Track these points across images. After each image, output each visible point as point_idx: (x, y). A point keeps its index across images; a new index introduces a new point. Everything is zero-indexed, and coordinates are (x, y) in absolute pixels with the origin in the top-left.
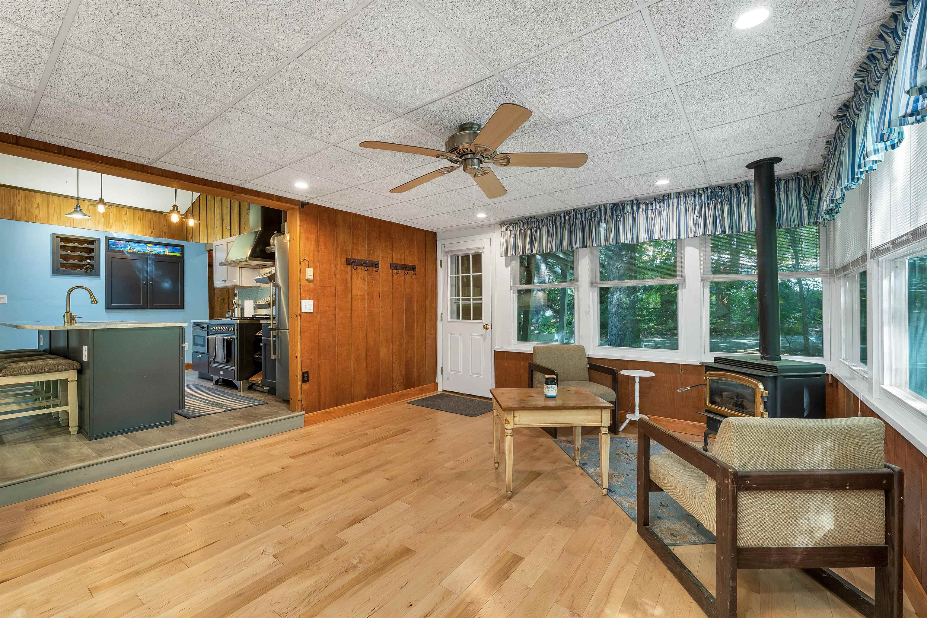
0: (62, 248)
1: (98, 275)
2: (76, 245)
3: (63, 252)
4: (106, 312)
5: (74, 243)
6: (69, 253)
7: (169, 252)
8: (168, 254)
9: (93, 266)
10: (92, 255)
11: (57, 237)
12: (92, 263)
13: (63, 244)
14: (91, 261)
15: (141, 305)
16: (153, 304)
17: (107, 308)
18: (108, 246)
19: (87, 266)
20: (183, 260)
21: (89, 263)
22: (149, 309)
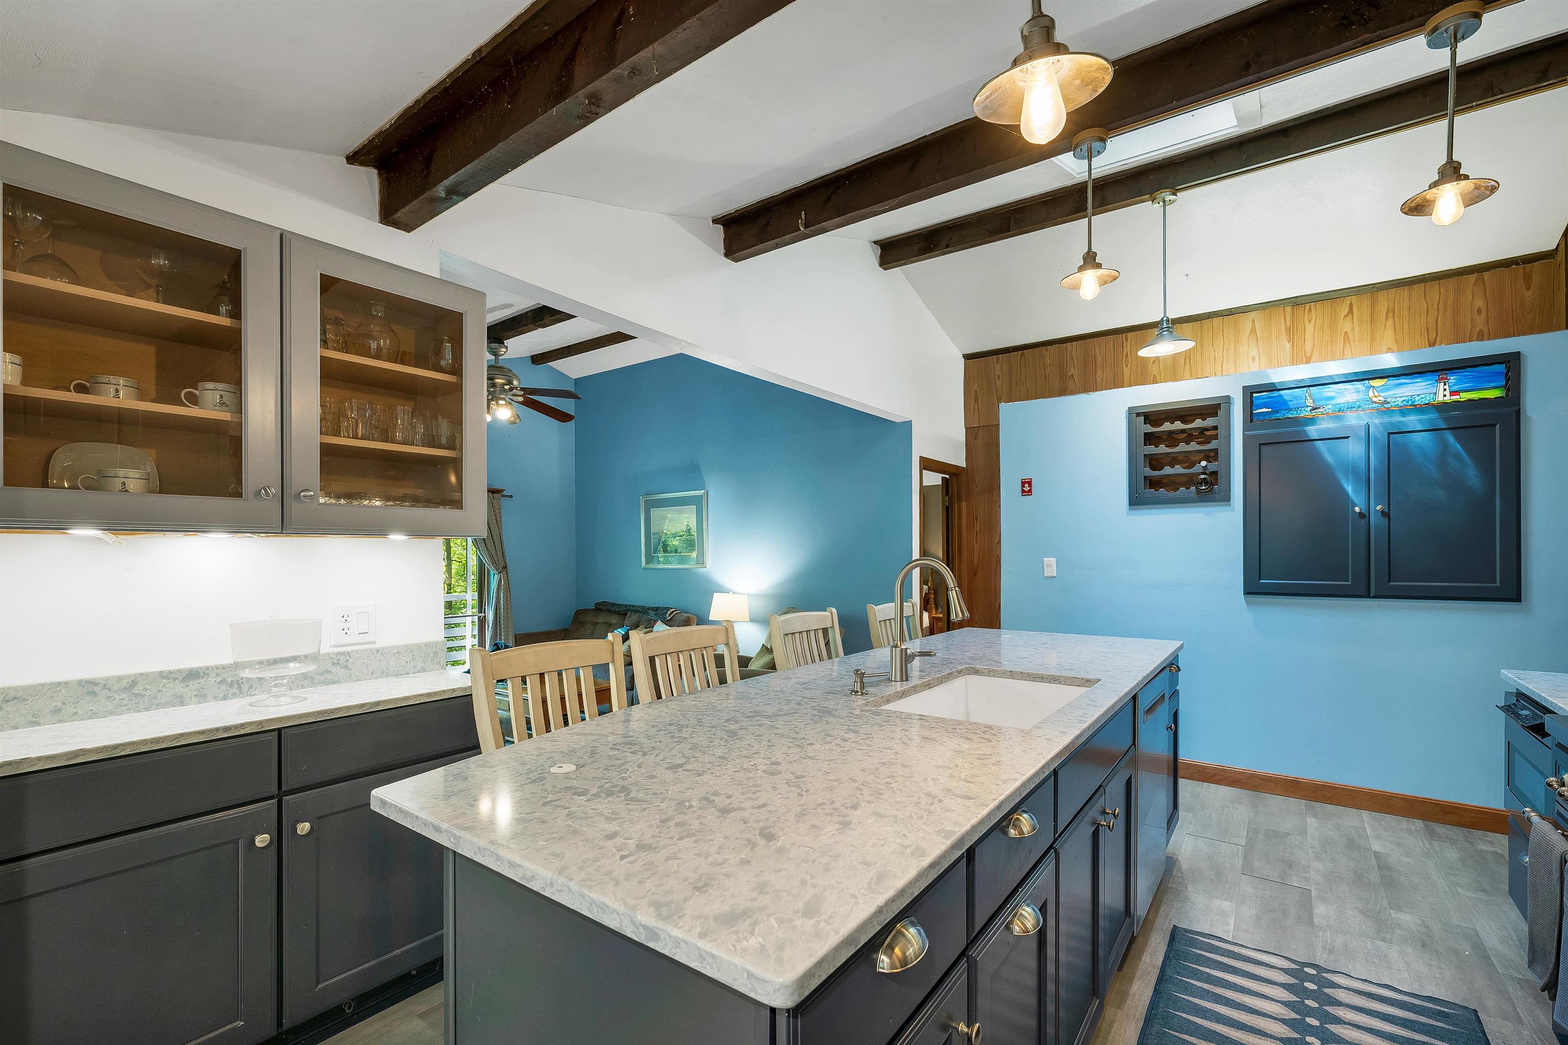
0: (1150, 439)
1: (1226, 498)
2: (1178, 425)
3: (1151, 449)
4: (1248, 603)
5: (1172, 423)
6: (1163, 449)
7: (1452, 393)
8: (1448, 399)
9: (1215, 474)
10: (1213, 445)
11: (1138, 415)
12: (1213, 467)
13: (1150, 429)
14: (1209, 461)
15: (1348, 583)
16: (1390, 583)
17: (1248, 592)
18: (1251, 413)
19: (1202, 476)
20: (1519, 410)
21: (1205, 468)
22: (1376, 597)
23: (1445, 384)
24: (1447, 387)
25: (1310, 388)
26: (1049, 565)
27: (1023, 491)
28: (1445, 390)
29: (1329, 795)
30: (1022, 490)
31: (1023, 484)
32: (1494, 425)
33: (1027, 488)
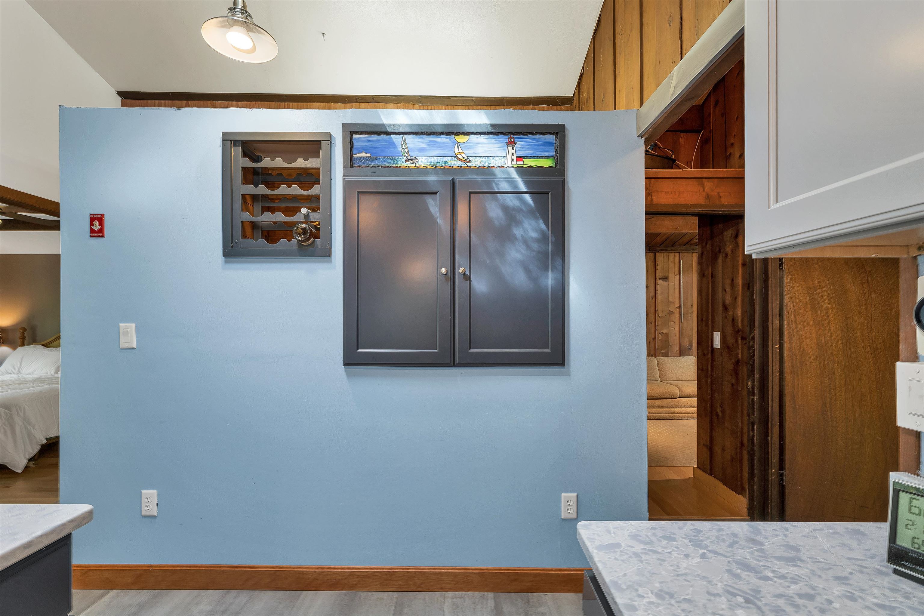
1: (327, 254)
2: (279, 162)
3: (249, 189)
4: (349, 375)
6: (262, 189)
7: (518, 158)
8: (515, 164)
9: (316, 223)
10: (315, 190)
11: (237, 144)
12: (314, 215)
13: (248, 163)
14: (310, 209)
15: (436, 351)
16: (471, 350)
17: (347, 364)
18: (351, 158)
19: (304, 226)
20: (565, 179)
21: (307, 216)
22: (460, 365)
23: (513, 149)
24: (514, 151)
25: (406, 136)
26: (126, 333)
27: (92, 231)
28: (513, 154)
29: (419, 582)
30: (91, 229)
31: (92, 220)
32: (547, 193)
33: (97, 227)
